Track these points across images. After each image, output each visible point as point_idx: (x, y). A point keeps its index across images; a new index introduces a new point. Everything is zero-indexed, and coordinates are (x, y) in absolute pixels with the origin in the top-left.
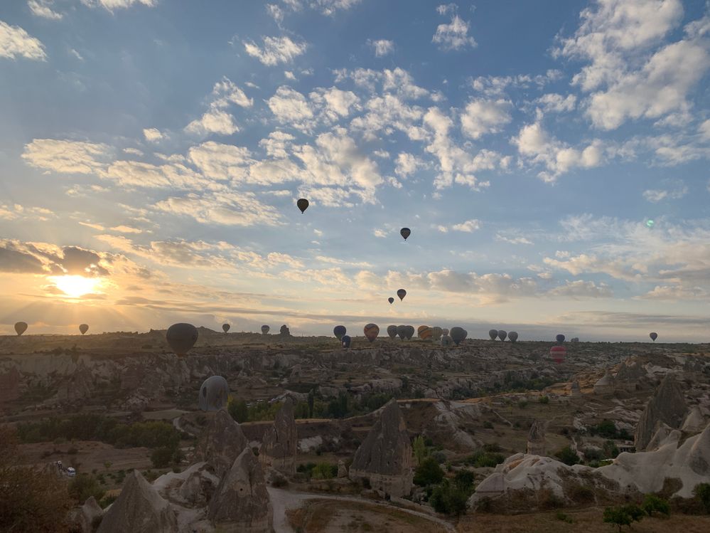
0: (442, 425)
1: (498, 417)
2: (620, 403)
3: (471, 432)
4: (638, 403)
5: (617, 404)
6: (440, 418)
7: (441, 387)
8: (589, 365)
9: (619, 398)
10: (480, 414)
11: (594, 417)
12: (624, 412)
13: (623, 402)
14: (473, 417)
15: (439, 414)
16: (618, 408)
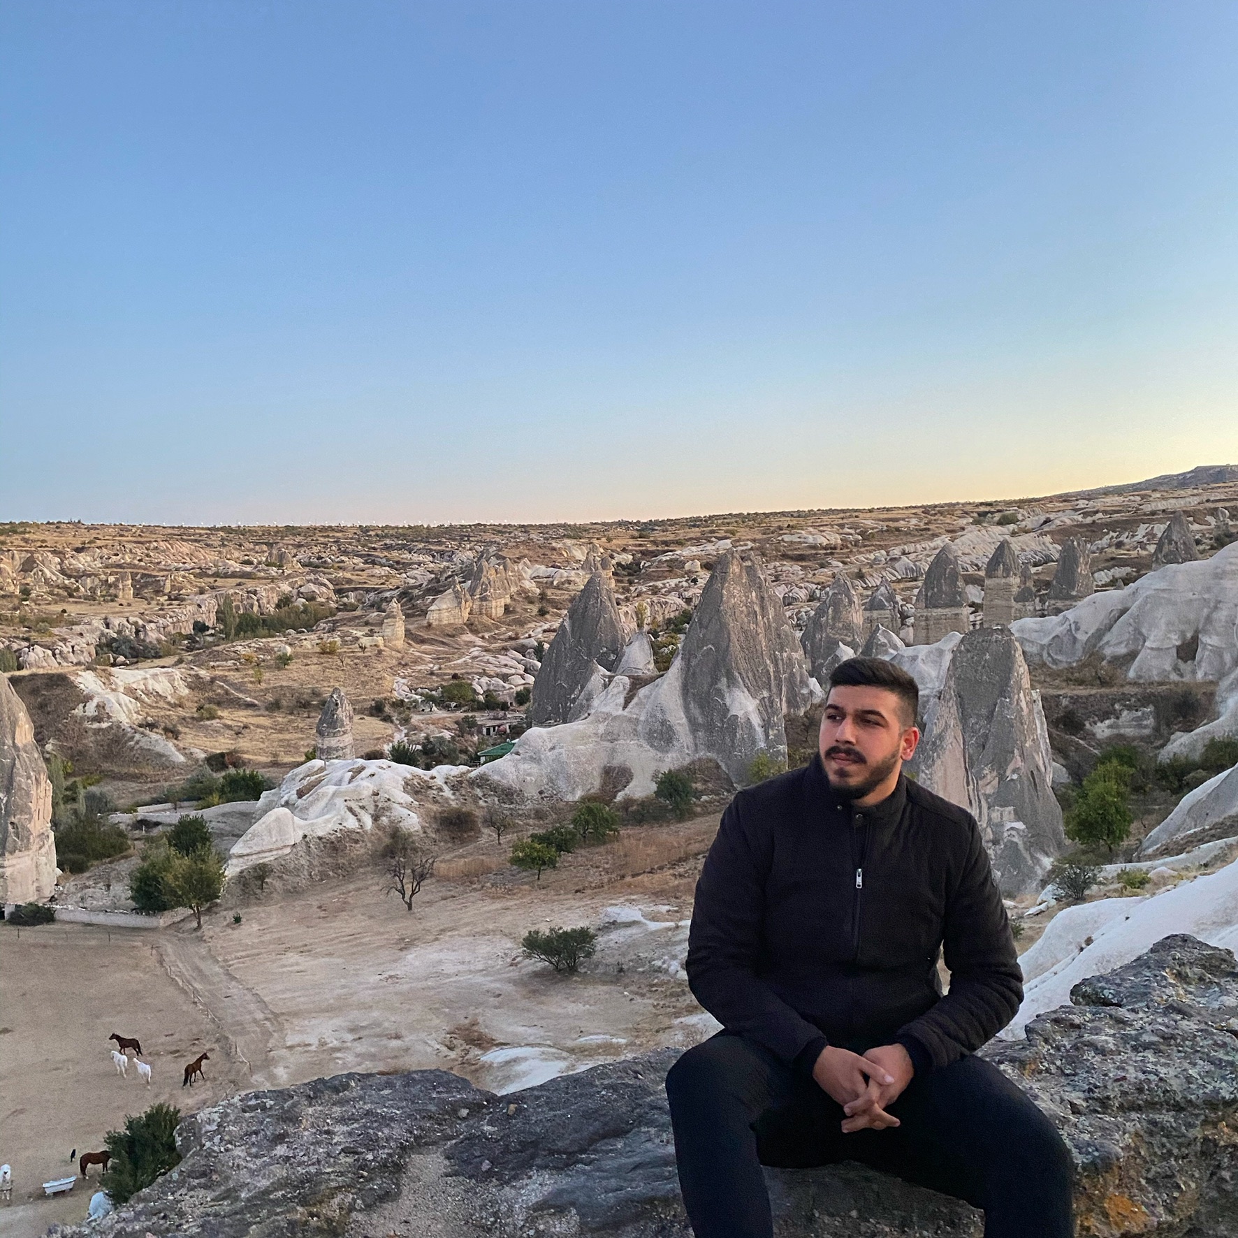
0: (96, 725)
1: (227, 693)
2: (479, 642)
3: (172, 732)
4: (510, 638)
5: (470, 644)
6: (91, 709)
7: (64, 640)
8: (393, 572)
9: (475, 632)
10: (185, 692)
11: (432, 673)
12: (489, 657)
13: (483, 638)
14: (169, 698)
15: (87, 699)
16: (475, 652)
